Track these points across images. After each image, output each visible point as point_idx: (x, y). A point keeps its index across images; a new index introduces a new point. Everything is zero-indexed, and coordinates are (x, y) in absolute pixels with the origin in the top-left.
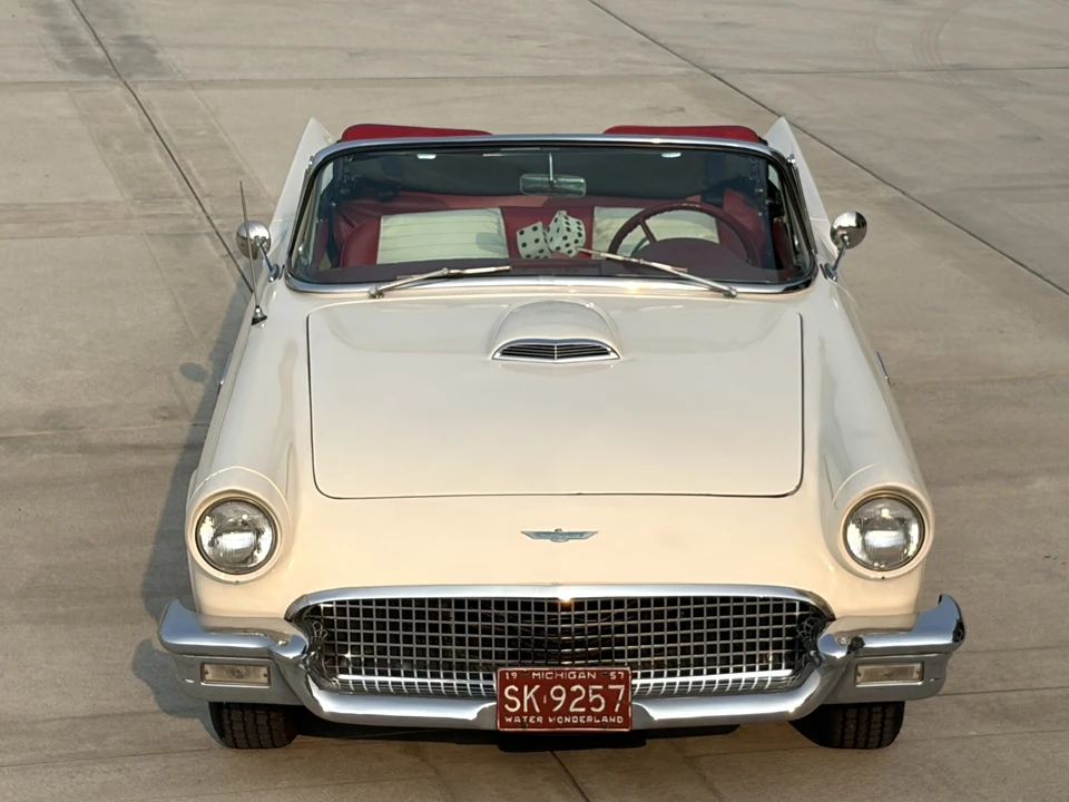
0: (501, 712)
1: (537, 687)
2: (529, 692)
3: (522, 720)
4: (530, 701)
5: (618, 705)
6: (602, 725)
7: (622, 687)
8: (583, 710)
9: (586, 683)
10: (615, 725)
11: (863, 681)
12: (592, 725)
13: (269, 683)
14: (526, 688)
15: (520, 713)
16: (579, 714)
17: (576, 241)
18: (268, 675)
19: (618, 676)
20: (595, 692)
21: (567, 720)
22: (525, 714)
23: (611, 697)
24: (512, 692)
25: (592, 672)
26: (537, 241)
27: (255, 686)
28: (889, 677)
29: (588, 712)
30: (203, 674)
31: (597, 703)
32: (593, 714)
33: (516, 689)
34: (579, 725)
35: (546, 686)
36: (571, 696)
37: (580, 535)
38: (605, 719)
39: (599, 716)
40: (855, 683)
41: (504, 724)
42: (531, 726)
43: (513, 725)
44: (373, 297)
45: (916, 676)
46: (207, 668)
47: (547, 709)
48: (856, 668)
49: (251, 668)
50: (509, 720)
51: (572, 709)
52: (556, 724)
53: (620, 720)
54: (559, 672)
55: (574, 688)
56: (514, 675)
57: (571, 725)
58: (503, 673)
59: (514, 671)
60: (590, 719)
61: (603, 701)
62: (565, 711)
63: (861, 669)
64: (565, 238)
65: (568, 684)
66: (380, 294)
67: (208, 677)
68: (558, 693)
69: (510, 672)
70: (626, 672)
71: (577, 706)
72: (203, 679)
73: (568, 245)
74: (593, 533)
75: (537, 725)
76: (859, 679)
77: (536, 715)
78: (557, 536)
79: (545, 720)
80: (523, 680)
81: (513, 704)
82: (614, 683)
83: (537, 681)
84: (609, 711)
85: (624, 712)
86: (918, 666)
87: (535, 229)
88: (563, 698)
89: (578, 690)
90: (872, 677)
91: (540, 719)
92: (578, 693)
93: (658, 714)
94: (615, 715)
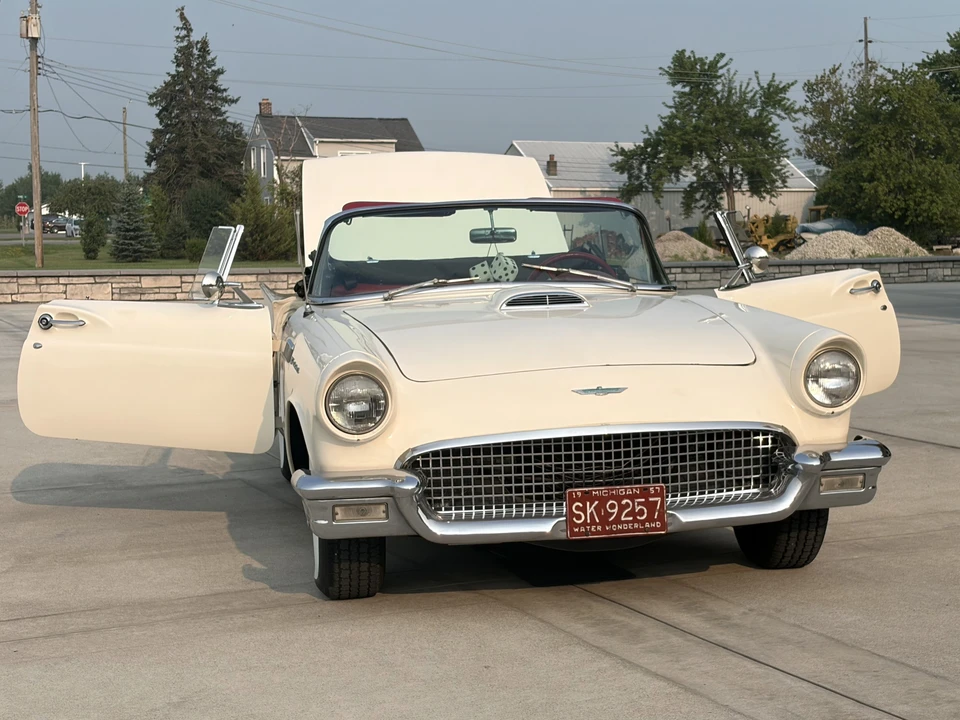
0: (570, 524)
1: (596, 502)
2: (590, 507)
3: (586, 529)
4: (591, 513)
5: (657, 513)
6: (645, 530)
7: (659, 499)
8: (631, 518)
9: (632, 497)
10: (656, 529)
11: (824, 491)
12: (638, 530)
13: (387, 517)
14: (588, 503)
15: (585, 524)
16: (627, 522)
17: (513, 272)
18: (386, 512)
19: (656, 490)
20: (639, 504)
21: (620, 527)
22: (588, 525)
23: (651, 506)
24: (578, 508)
25: (636, 489)
26: (485, 273)
27: (376, 522)
28: (842, 485)
29: (635, 520)
30: (334, 514)
31: (641, 513)
32: (638, 521)
33: (581, 505)
34: (628, 531)
35: (603, 501)
36: (622, 508)
37: (617, 390)
38: (647, 525)
39: (643, 522)
40: (820, 492)
41: (573, 533)
42: (593, 534)
43: (579, 534)
44: (386, 299)
45: (859, 485)
46: (338, 510)
47: (604, 520)
48: (820, 480)
49: (372, 507)
50: (577, 530)
51: (623, 519)
52: (611, 532)
53: (658, 524)
54: (612, 490)
55: (624, 502)
56: (579, 494)
57: (623, 531)
58: (571, 493)
59: (578, 491)
60: (636, 526)
61: (646, 511)
62: (618, 521)
63: (823, 480)
64: (505, 269)
65: (619, 499)
66: (391, 298)
67: (338, 517)
68: (612, 506)
69: (576, 492)
70: (661, 487)
71: (626, 516)
72: (334, 519)
73: (507, 275)
74: (624, 389)
75: (597, 533)
76: (822, 488)
77: (596, 524)
78: (599, 391)
79: (603, 528)
80: (587, 497)
81: (579, 517)
82: (653, 496)
83: (596, 498)
84: (650, 519)
85: (661, 518)
86: (861, 477)
87: (483, 265)
88: (616, 510)
89: (627, 503)
90: (831, 487)
91: (599, 528)
92: (627, 505)
93: (686, 518)
94: (655, 521)
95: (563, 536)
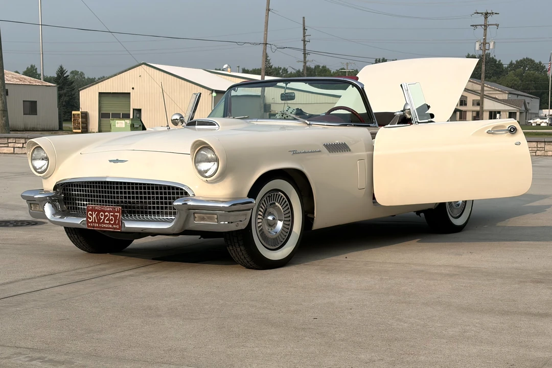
0: (88, 221)
1: (97, 213)
2: (94, 214)
3: (93, 225)
4: (95, 218)
5: (117, 221)
6: (113, 228)
7: (118, 214)
8: (108, 222)
9: (109, 212)
10: (117, 229)
11: (198, 221)
12: (111, 228)
14: (94, 212)
15: (92, 222)
16: (107, 224)
19: (118, 210)
20: (112, 215)
21: (104, 226)
22: (94, 223)
23: (116, 217)
25: (111, 208)
28: (207, 219)
29: (110, 223)
30: (31, 207)
31: (112, 220)
32: (111, 224)
33: (91, 213)
34: (107, 228)
35: (99, 212)
36: (106, 216)
37: (123, 161)
38: (114, 226)
39: (112, 225)
41: (88, 226)
42: (95, 227)
43: (90, 227)
45: (215, 220)
47: (99, 221)
48: (194, 215)
50: (90, 225)
51: (105, 222)
52: (101, 227)
53: (118, 227)
54: (103, 207)
55: (106, 214)
57: (105, 228)
58: (88, 207)
59: (91, 207)
60: (110, 226)
61: (114, 219)
62: (103, 222)
63: (196, 215)
65: (104, 212)
68: (102, 215)
70: (120, 208)
74: (126, 161)
75: (97, 227)
76: (196, 220)
77: (97, 223)
78: (117, 161)
79: (98, 225)
80: (94, 210)
81: (90, 219)
82: (117, 212)
83: (97, 210)
84: (115, 223)
85: (119, 224)
86: (216, 216)
88: (103, 217)
90: (201, 219)
93: (127, 225)
94: (117, 225)
95: (85, 227)
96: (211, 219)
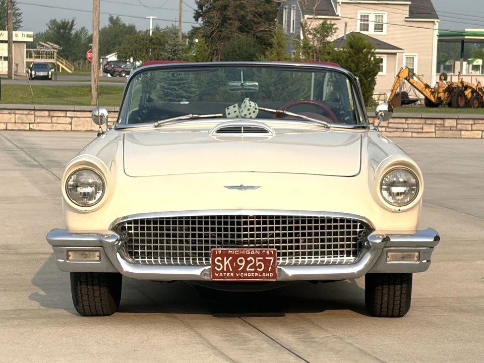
0: (213, 271)
1: (231, 258)
2: (227, 260)
3: (223, 275)
4: (227, 265)
5: (270, 268)
6: (262, 278)
7: (272, 258)
8: (253, 270)
9: (255, 256)
10: (269, 278)
11: (390, 261)
12: (258, 277)
13: (100, 260)
14: (225, 258)
15: (222, 271)
16: (251, 272)
17: (254, 112)
18: (100, 256)
19: (270, 253)
20: (259, 261)
21: (246, 275)
22: (225, 272)
23: (267, 263)
24: (218, 261)
25: (258, 251)
26: (235, 112)
27: (94, 263)
28: (403, 258)
29: (256, 271)
30: (68, 256)
31: (260, 266)
32: (258, 272)
33: (221, 259)
34: (251, 277)
35: (235, 257)
36: (247, 263)
37: (253, 187)
38: (264, 275)
39: (261, 273)
40: (386, 261)
41: (214, 277)
42: (228, 278)
43: (219, 277)
44: (156, 127)
45: (416, 259)
46: (70, 253)
47: (236, 269)
48: (387, 253)
49: (91, 253)
50: (217, 275)
51: (248, 269)
52: (240, 277)
53: (271, 275)
54: (242, 251)
55: (249, 259)
56: (220, 252)
57: (247, 277)
58: (214, 251)
59: (220, 250)
60: (256, 274)
61: (263, 265)
62: (244, 270)
63: (389, 254)
64: (249, 110)
65: (246, 256)
66: (159, 126)
67: (70, 258)
68: (241, 261)
69: (218, 251)
70: (274, 251)
71: (250, 268)
72: (68, 259)
73: (250, 114)
74: (258, 187)
75: (231, 277)
76: (388, 259)
77: (231, 272)
78: (241, 187)
79: (235, 275)
80: (225, 255)
81: (219, 266)
82: (268, 256)
83: (231, 255)
84: (266, 271)
85: (273, 271)
86: (417, 254)
87: (234, 107)
88: (243, 264)
89: (251, 259)
90: (395, 258)
91: (232, 275)
92: (251, 261)
93: (291, 272)
94: (269, 272)
95: (207, 278)
96: (409, 257)
